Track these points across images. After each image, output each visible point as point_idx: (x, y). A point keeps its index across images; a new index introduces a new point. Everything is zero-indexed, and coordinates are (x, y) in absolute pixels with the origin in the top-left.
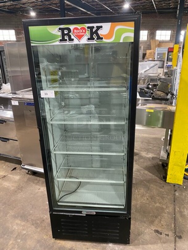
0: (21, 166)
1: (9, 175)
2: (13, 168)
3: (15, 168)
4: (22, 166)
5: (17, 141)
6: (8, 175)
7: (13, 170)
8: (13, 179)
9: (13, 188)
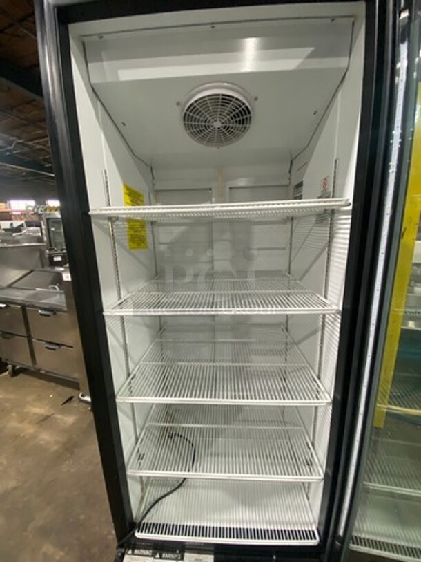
0: (79, 398)
1: (55, 416)
2: (66, 399)
3: (70, 399)
4: (81, 398)
5: (72, 347)
6: (53, 414)
7: (66, 402)
8: (62, 424)
9: (55, 448)
